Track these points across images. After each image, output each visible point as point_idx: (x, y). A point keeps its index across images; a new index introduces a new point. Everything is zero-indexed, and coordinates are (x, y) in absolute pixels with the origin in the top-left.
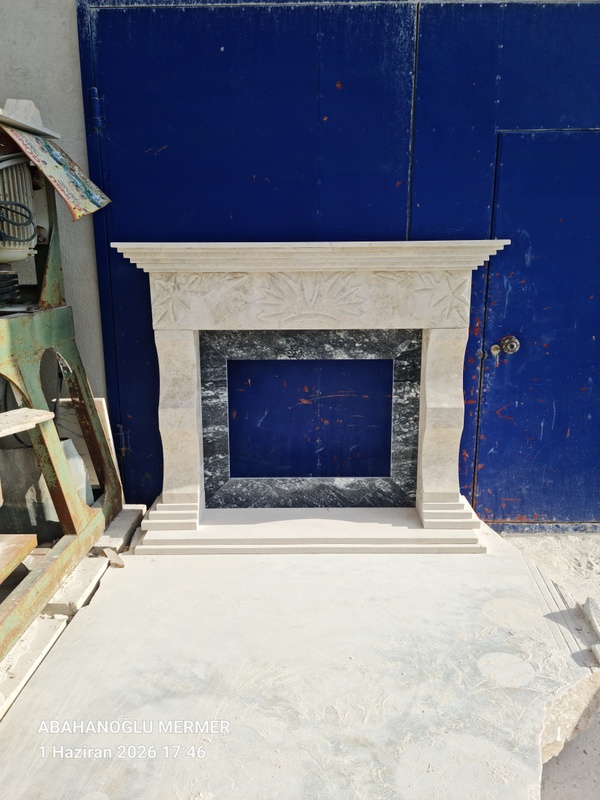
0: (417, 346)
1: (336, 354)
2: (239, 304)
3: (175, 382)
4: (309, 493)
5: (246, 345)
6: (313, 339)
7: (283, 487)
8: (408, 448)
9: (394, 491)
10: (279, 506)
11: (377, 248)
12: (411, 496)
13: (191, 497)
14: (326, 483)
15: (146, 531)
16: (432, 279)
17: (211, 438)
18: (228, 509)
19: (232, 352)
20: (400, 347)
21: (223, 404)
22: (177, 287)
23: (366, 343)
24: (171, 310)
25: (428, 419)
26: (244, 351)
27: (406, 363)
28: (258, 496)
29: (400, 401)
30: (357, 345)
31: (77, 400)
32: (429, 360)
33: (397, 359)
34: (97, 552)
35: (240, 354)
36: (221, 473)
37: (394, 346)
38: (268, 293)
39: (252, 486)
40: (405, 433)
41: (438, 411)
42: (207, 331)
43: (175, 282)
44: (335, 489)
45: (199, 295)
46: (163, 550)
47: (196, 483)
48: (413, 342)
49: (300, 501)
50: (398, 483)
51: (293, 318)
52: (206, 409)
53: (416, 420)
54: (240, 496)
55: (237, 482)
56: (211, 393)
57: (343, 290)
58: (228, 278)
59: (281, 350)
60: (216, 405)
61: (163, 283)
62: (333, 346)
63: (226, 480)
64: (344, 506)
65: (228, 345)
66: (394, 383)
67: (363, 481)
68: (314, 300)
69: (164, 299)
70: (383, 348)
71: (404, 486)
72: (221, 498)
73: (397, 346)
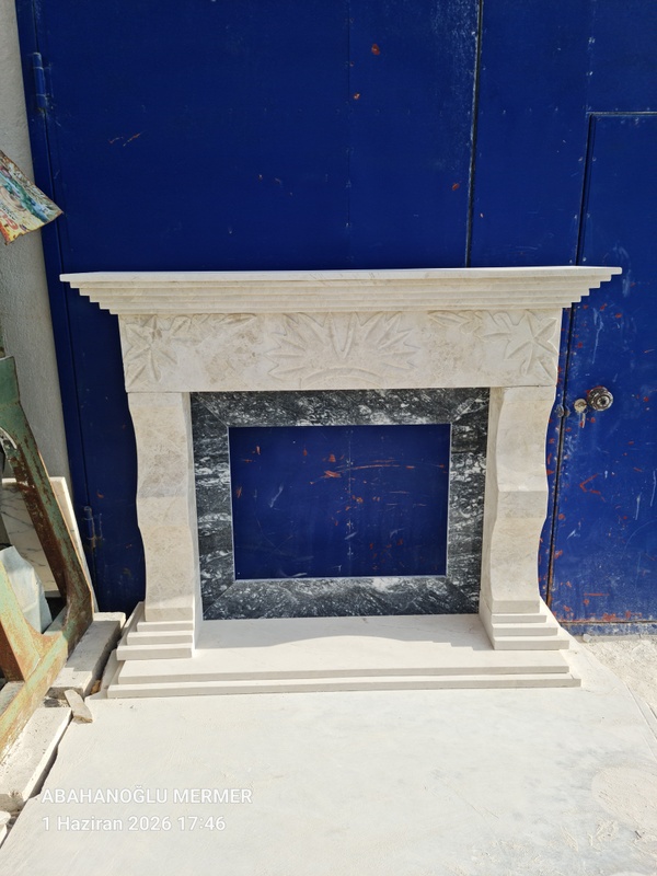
0: (482, 406)
1: (374, 418)
2: (244, 356)
3: (159, 461)
4: (342, 599)
5: (253, 407)
6: (343, 398)
7: (307, 592)
8: (469, 539)
9: (451, 593)
10: (300, 615)
12: (473, 599)
13: (184, 613)
14: (362, 585)
15: (123, 662)
16: (508, 320)
17: (209, 530)
18: (233, 622)
19: (235, 417)
20: (460, 407)
21: (224, 486)
22: (158, 333)
23: (414, 403)
24: (150, 366)
26: (251, 415)
28: (272, 603)
29: (459, 478)
30: (403, 405)
31: (25, 483)
33: (456, 423)
34: (55, 698)
35: (246, 419)
36: (223, 574)
37: (452, 407)
38: (283, 341)
39: (264, 591)
40: (466, 520)
41: (514, 495)
42: (201, 392)
43: (155, 327)
44: (374, 592)
45: (188, 344)
46: (146, 690)
47: (190, 593)
48: (478, 400)
49: (328, 608)
50: (456, 583)
51: (319, 374)
52: (200, 491)
53: (481, 503)
54: (248, 603)
55: (245, 586)
56: (208, 471)
57: (387, 336)
58: (228, 320)
59: (301, 413)
60: (215, 487)
61: (137, 328)
62: (371, 407)
63: (229, 584)
64: (384, 614)
65: (229, 408)
66: (451, 456)
67: (411, 582)
68: (347, 350)
69: (141, 351)
70: (437, 409)
71: (463, 587)
72: (223, 607)
73: (456, 406)
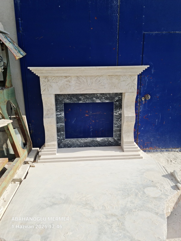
0: (121, 98)
1: (97, 101)
2: (68, 86)
3: (48, 110)
4: (89, 143)
5: (69, 98)
6: (90, 96)
7: (81, 141)
8: (118, 129)
9: (114, 141)
10: (80, 147)
11: (110, 68)
12: (120, 142)
13: (54, 145)
14: (94, 140)
15: (41, 156)
16: (126, 77)
17: (59, 127)
18: (65, 149)
19: (65, 101)
20: (116, 98)
21: (63, 117)
22: (48, 81)
23: (106, 97)
24: (47, 88)
25: (125, 119)
26: (69, 100)
27: (118, 103)
28: (74, 144)
29: (116, 114)
30: (103, 98)
31: (17, 116)
32: (125, 102)
33: (115, 102)
34: (26, 163)
35: (67, 101)
36: (63, 137)
37: (114, 98)
38: (76, 82)
39: (72, 141)
40: (118, 124)
41: (128, 117)
42: (57, 94)
44: (97, 141)
45: (55, 83)
46: (46, 161)
47: (55, 141)
48: (120, 97)
49: (87, 145)
50: (116, 139)
51: (84, 90)
52: (57, 118)
53: (121, 120)
54: (68, 144)
55: (67, 140)
56: (59, 113)
57: (99, 81)
58: (64, 78)
59: (80, 100)
60: (61, 117)
61: (44, 80)
62: (96, 98)
63: (64, 140)
64: (99, 146)
65: (64, 99)
66: (114, 109)
67: (105, 139)
68: (91, 84)
69: (44, 85)
70: (111, 99)
71: (117, 140)
72: (62, 145)
73: (115, 98)
